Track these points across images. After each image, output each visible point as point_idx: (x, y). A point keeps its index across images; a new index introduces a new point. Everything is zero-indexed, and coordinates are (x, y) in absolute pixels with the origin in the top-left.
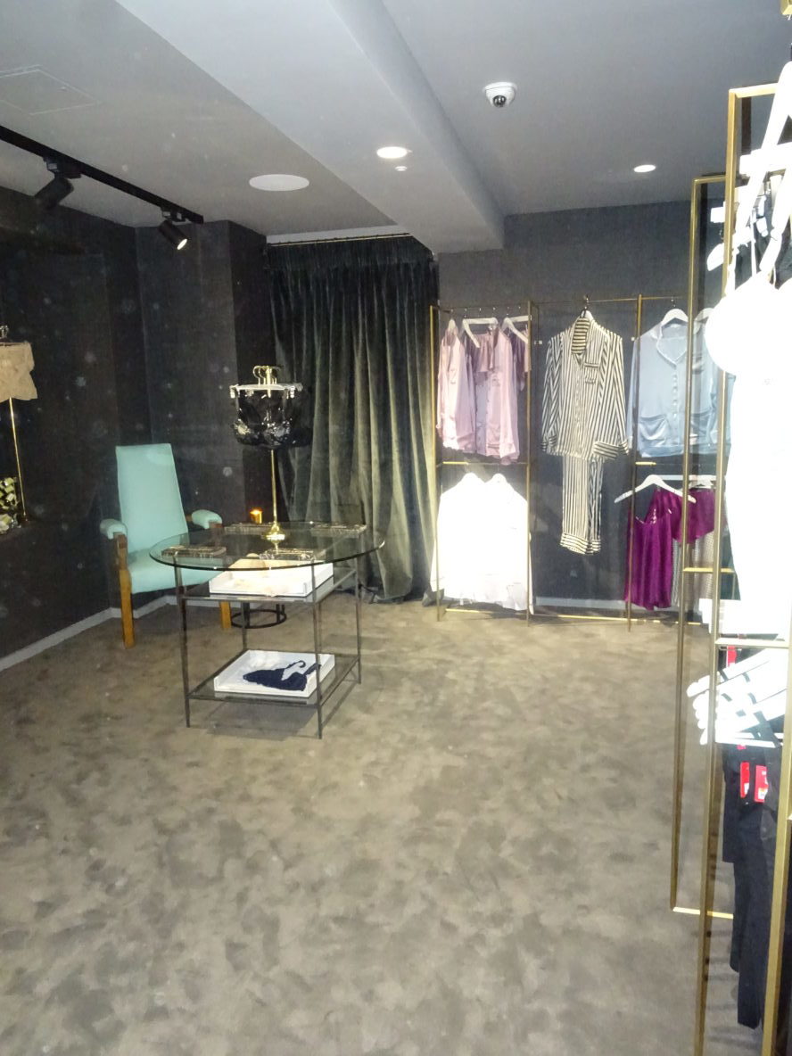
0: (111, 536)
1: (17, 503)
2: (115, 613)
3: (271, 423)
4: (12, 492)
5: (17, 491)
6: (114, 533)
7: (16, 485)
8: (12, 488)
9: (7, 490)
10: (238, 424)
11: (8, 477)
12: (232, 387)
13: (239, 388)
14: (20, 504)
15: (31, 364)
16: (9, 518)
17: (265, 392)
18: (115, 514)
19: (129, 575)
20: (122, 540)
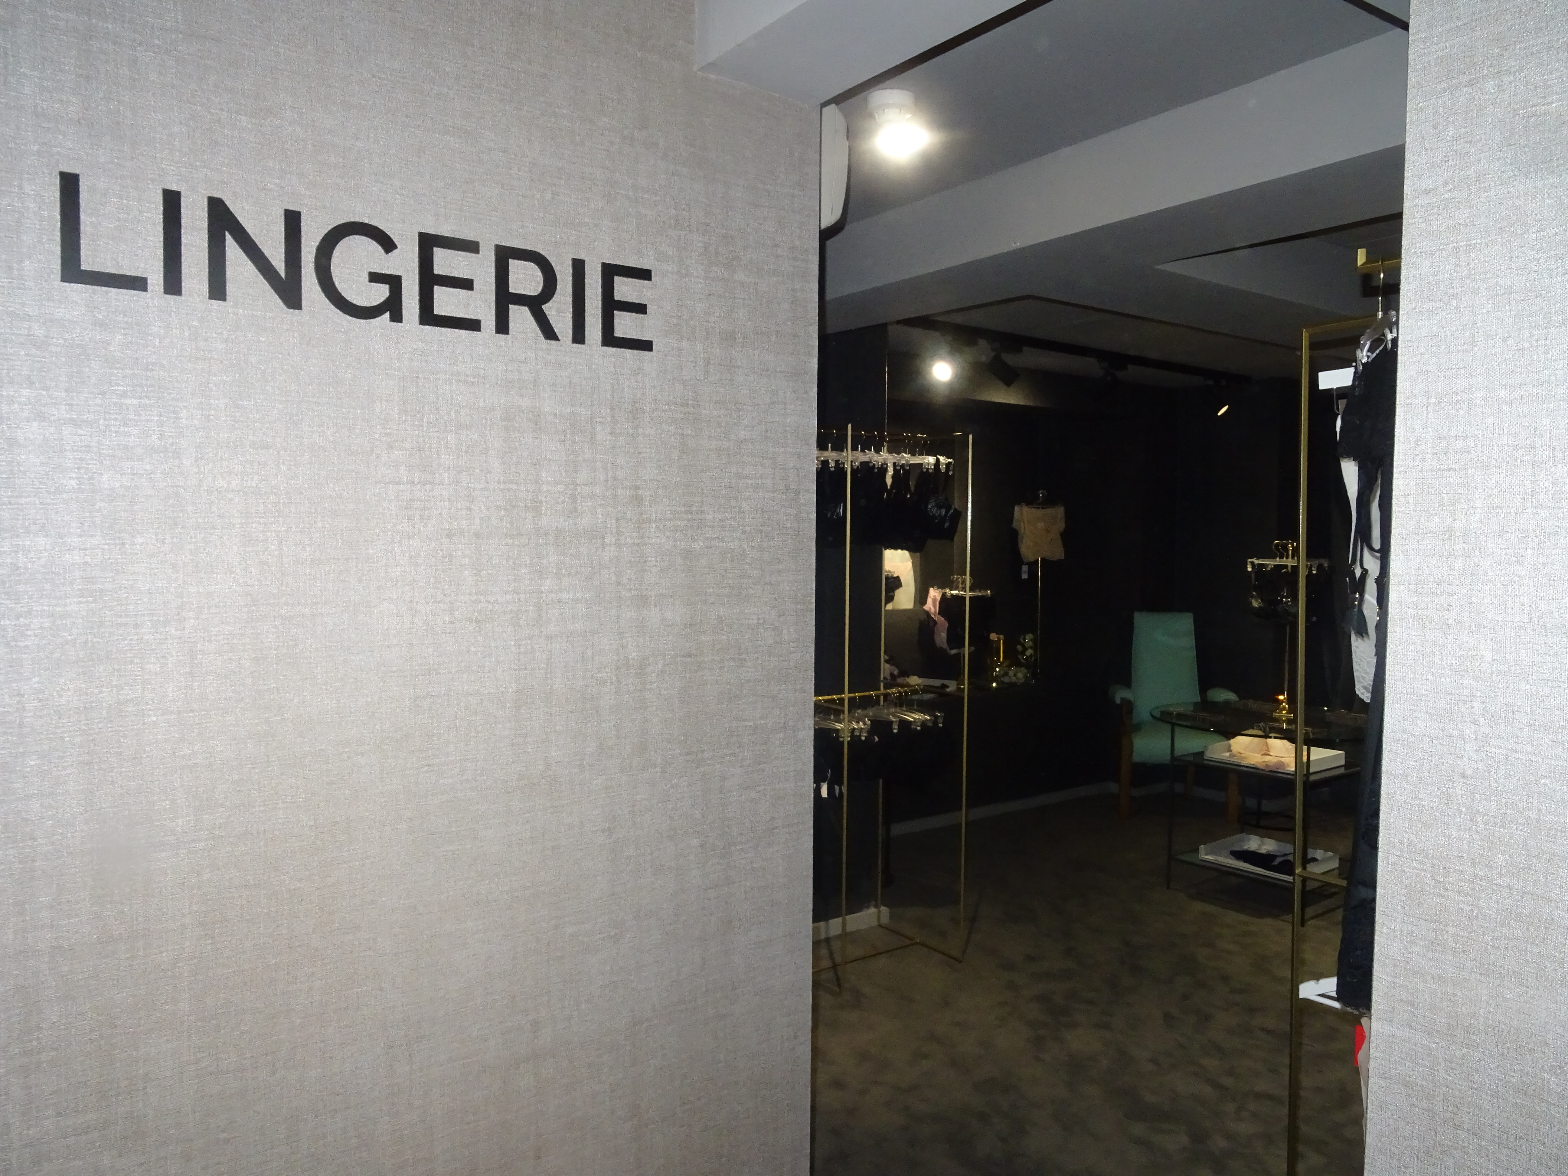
0: (1118, 701)
1: (1033, 658)
2: (1113, 787)
3: (1286, 597)
4: (1031, 648)
5: (1034, 648)
6: (1122, 699)
7: (1034, 641)
8: (1031, 644)
9: (1027, 645)
10: (1252, 597)
11: (1028, 633)
12: (1250, 560)
13: (1256, 562)
14: (1036, 660)
15: (1061, 525)
16: (1026, 671)
17: (1286, 566)
18: (1125, 678)
19: (1131, 744)
20: (1128, 706)
